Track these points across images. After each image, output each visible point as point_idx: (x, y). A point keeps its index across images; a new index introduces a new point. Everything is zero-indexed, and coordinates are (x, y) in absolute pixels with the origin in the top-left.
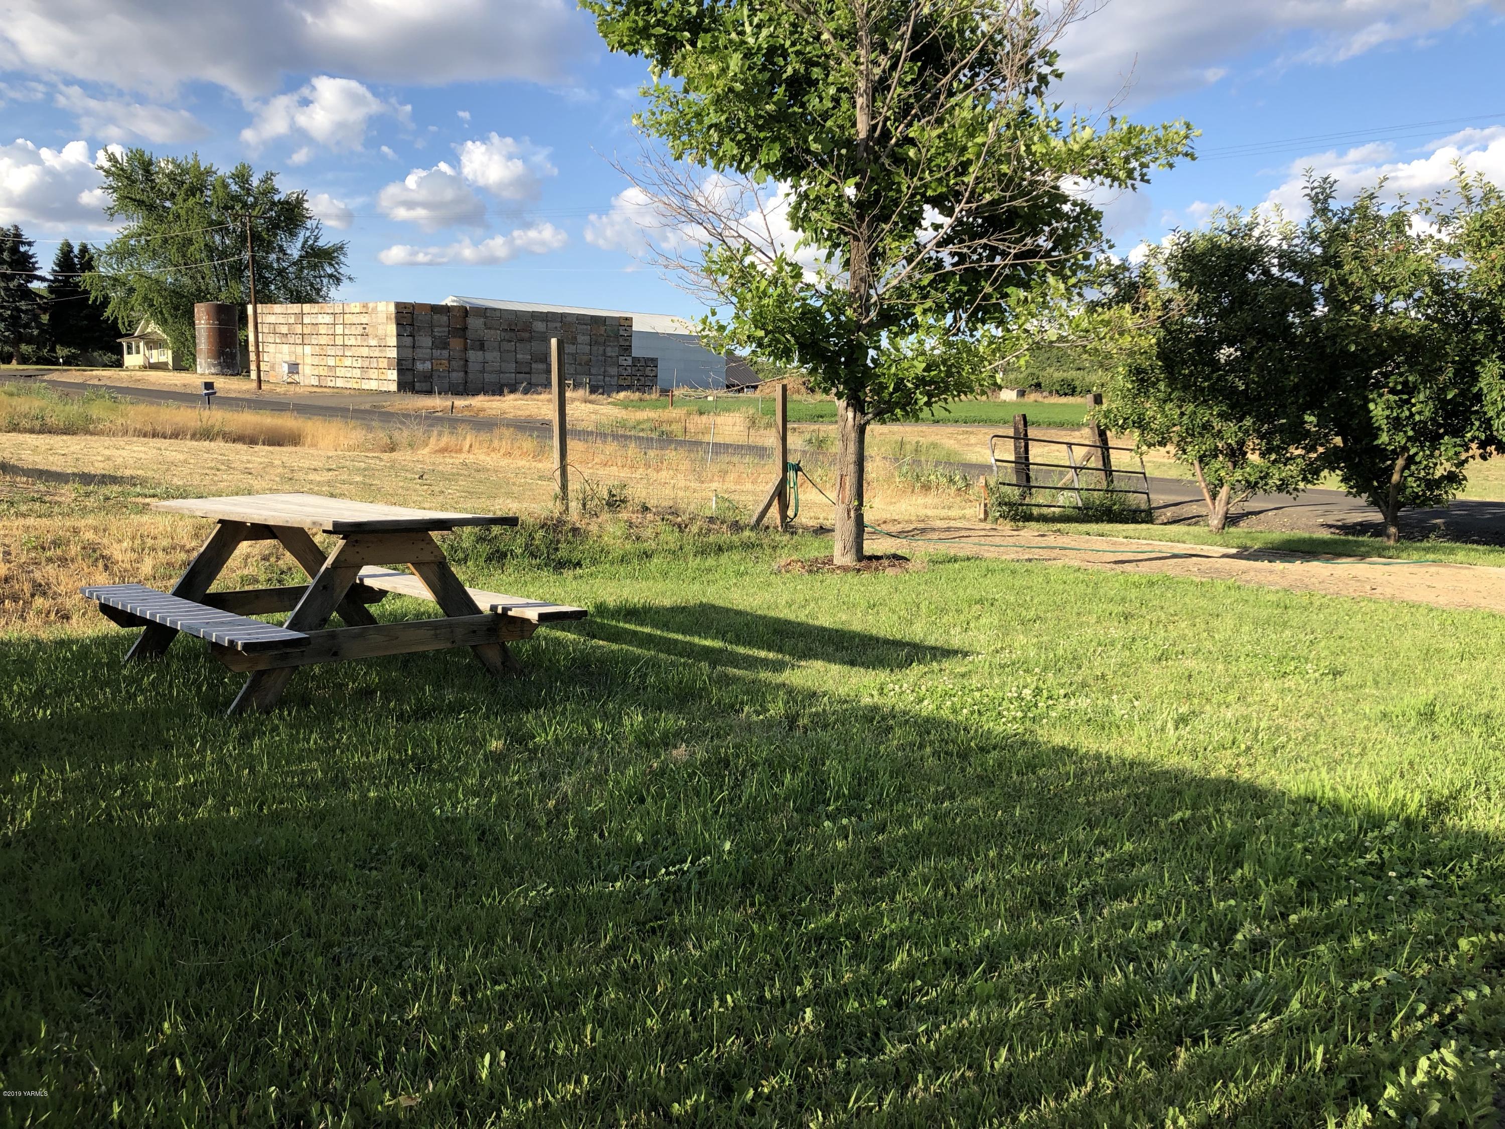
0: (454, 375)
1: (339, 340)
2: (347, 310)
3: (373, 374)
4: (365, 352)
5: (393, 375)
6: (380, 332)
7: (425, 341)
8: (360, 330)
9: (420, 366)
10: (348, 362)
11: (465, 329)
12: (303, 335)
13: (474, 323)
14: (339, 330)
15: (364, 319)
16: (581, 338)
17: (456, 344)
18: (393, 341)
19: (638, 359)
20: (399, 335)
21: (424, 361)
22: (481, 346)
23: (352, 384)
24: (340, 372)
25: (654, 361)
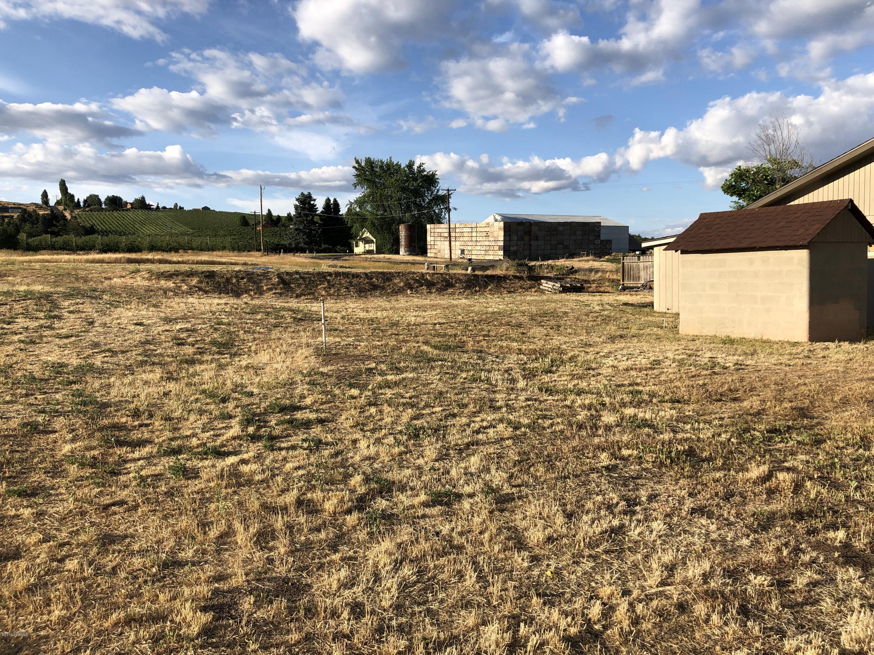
0: (525, 252)
1: (474, 239)
2: (478, 226)
3: (491, 253)
4: (487, 243)
5: (502, 253)
6: (495, 234)
7: (515, 238)
8: (485, 234)
9: (512, 249)
10: (478, 248)
11: (530, 231)
12: (455, 237)
13: (534, 229)
14: (474, 234)
15: (487, 229)
16: (578, 233)
17: (526, 238)
18: (502, 238)
19: (603, 241)
20: (504, 236)
21: (514, 246)
22: (537, 239)
23: (480, 257)
24: (473, 252)
25: (611, 241)
